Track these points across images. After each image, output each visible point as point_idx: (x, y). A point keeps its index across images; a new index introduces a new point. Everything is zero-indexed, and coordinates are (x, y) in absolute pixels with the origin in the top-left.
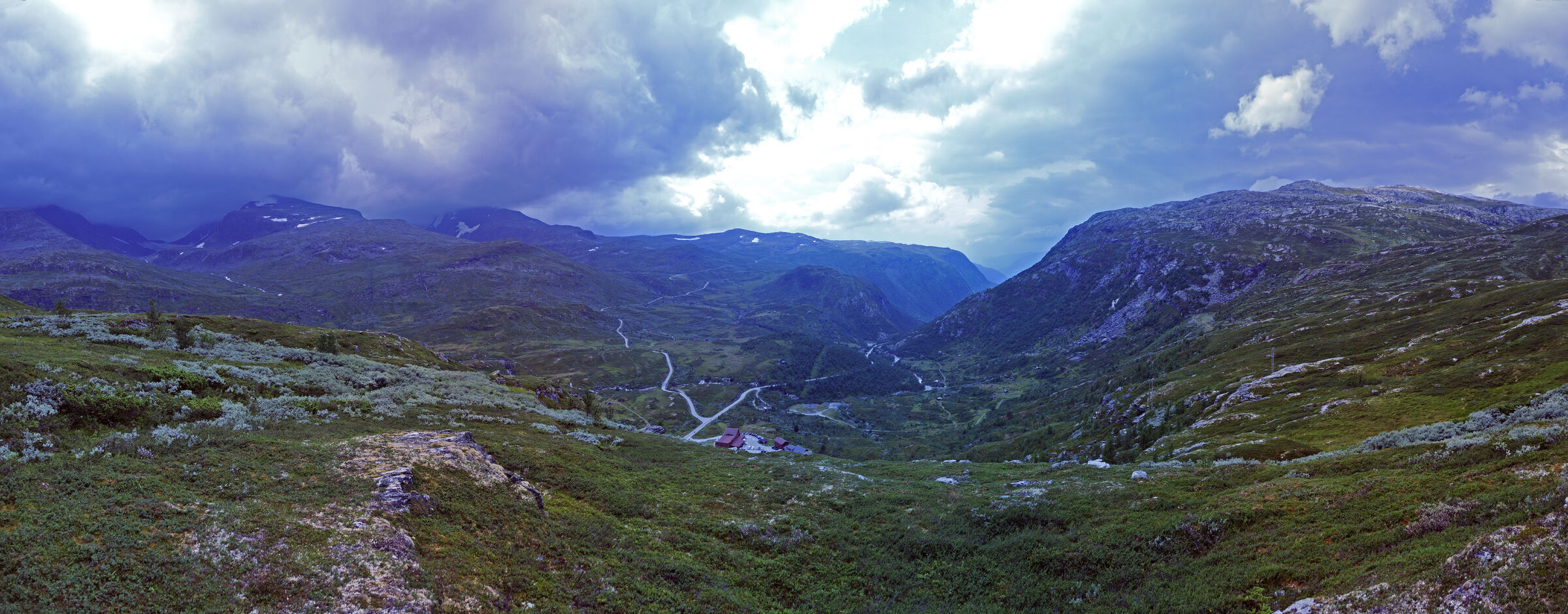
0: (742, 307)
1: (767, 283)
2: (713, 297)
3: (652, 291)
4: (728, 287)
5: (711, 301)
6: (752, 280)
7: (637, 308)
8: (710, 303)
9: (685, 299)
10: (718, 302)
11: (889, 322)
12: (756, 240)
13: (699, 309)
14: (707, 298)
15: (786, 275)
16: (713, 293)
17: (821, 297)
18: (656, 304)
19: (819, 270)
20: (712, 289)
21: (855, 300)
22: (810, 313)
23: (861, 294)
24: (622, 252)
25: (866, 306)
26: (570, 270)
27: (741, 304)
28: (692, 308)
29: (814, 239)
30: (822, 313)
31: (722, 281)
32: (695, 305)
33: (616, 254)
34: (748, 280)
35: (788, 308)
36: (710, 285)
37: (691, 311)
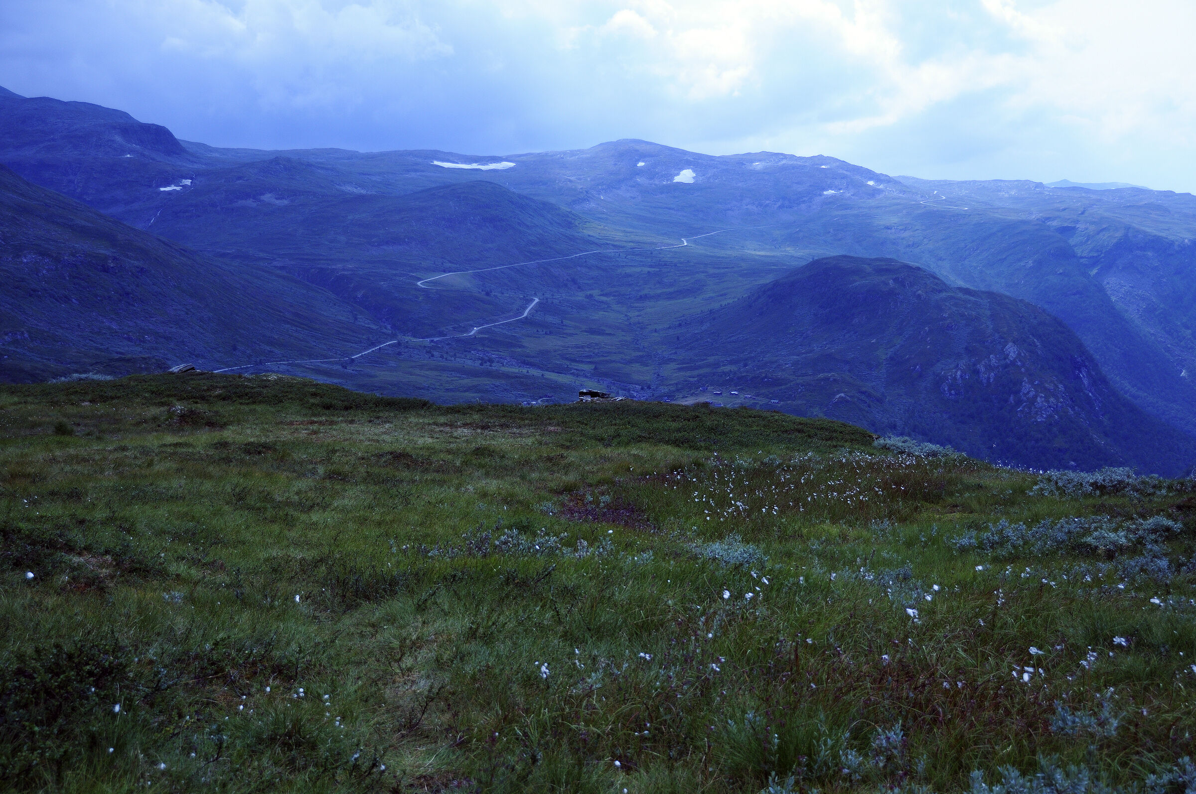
0: (636, 377)
1: (716, 306)
2: (552, 343)
3: (364, 321)
4: (598, 315)
5: (544, 353)
6: (670, 296)
7: (318, 371)
8: (543, 360)
9: (467, 345)
10: (563, 357)
11: (1101, 441)
12: (686, 176)
13: (507, 376)
14: (532, 345)
15: (776, 284)
16: (550, 329)
17: (883, 354)
18: (376, 361)
19: (880, 271)
20: (550, 319)
21: (989, 368)
22: (842, 401)
23: (1012, 350)
24: (267, 197)
25: (1026, 387)
26: (103, 250)
27: (636, 367)
28: (489, 374)
29: (870, 174)
30: (880, 401)
31: (580, 297)
32: (495, 367)
33: (250, 203)
34: (657, 297)
35: (777, 382)
36: (543, 307)
37: (485, 381)
